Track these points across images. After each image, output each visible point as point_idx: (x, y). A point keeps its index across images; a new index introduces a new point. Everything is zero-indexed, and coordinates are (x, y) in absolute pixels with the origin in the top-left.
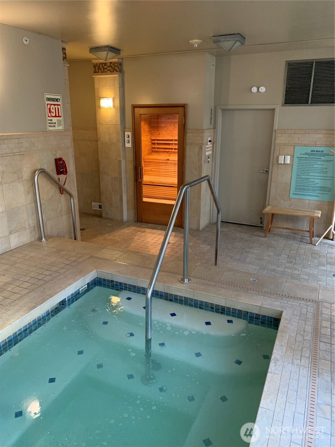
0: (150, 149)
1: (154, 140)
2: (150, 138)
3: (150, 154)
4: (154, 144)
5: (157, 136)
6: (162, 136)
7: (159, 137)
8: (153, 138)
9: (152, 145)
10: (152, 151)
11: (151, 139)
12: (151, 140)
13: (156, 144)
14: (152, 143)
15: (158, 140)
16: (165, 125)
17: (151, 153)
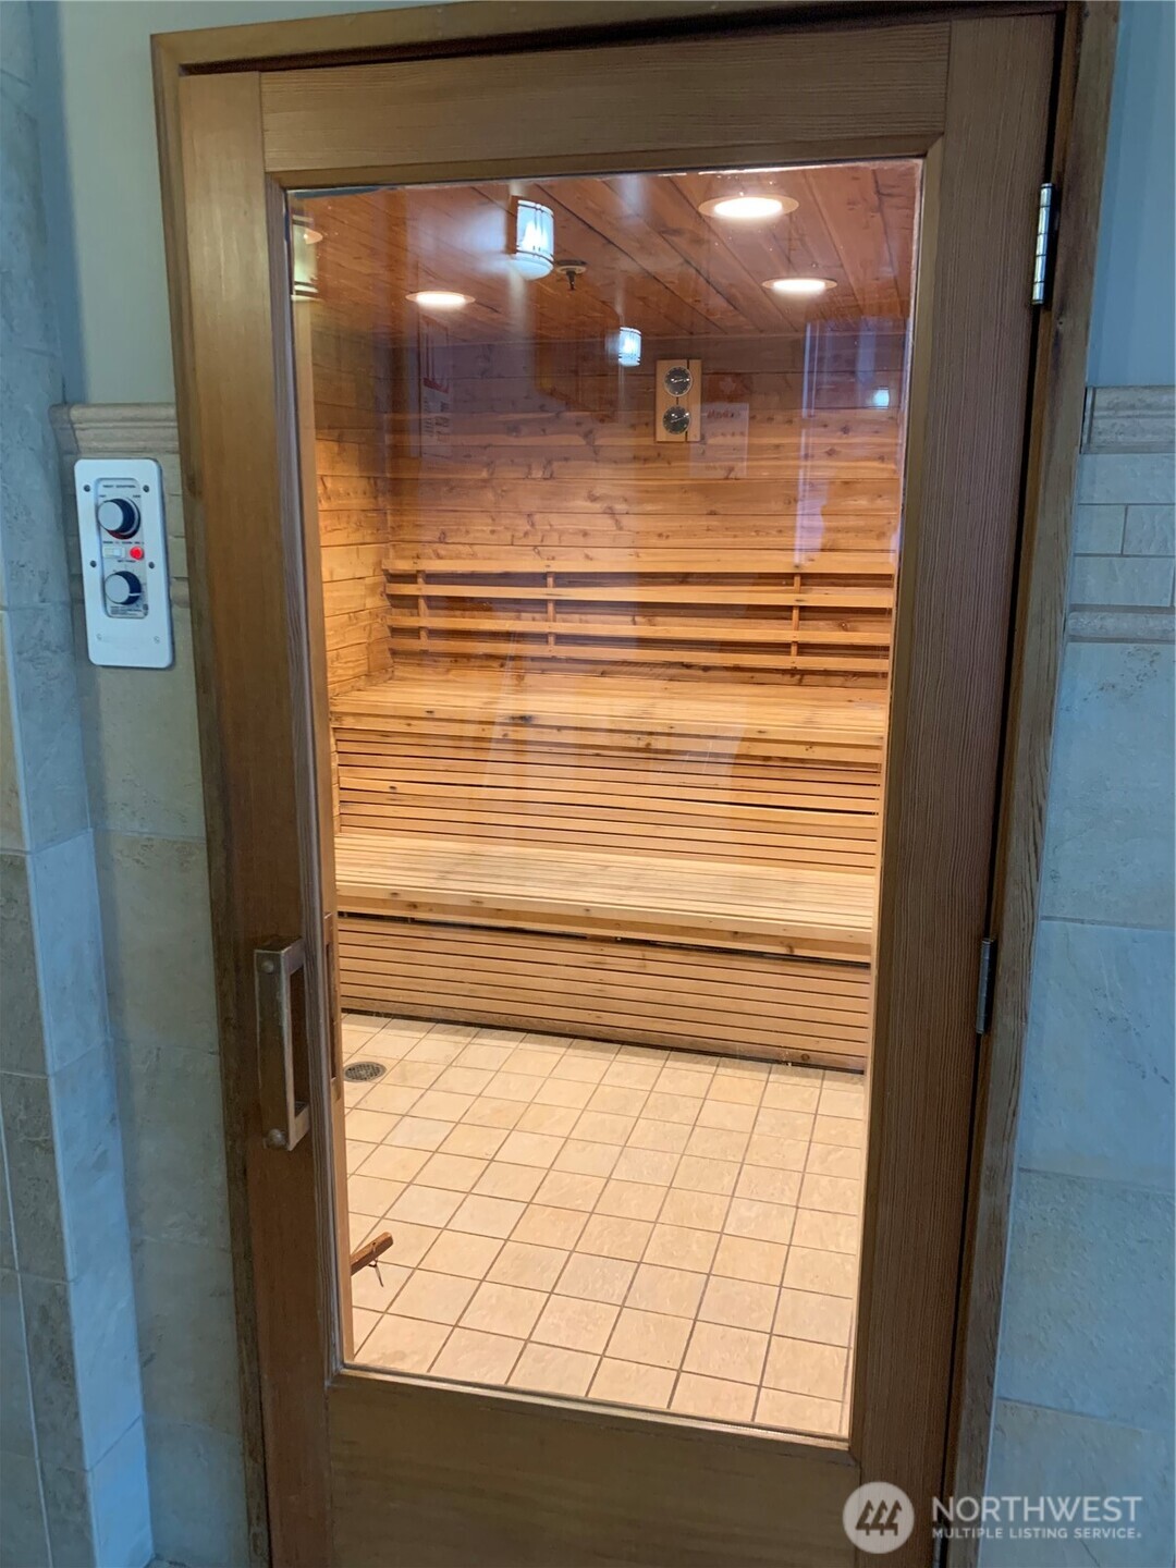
0: (378, 641)
1: (410, 578)
2: (380, 563)
3: (375, 674)
4: (409, 603)
5: (428, 550)
6: (466, 549)
7: (439, 557)
8: (404, 566)
9: (387, 612)
10: (394, 653)
11: (386, 573)
12: (384, 578)
13: (422, 603)
14: (392, 597)
15: (432, 578)
16: (485, 474)
17: (384, 669)
